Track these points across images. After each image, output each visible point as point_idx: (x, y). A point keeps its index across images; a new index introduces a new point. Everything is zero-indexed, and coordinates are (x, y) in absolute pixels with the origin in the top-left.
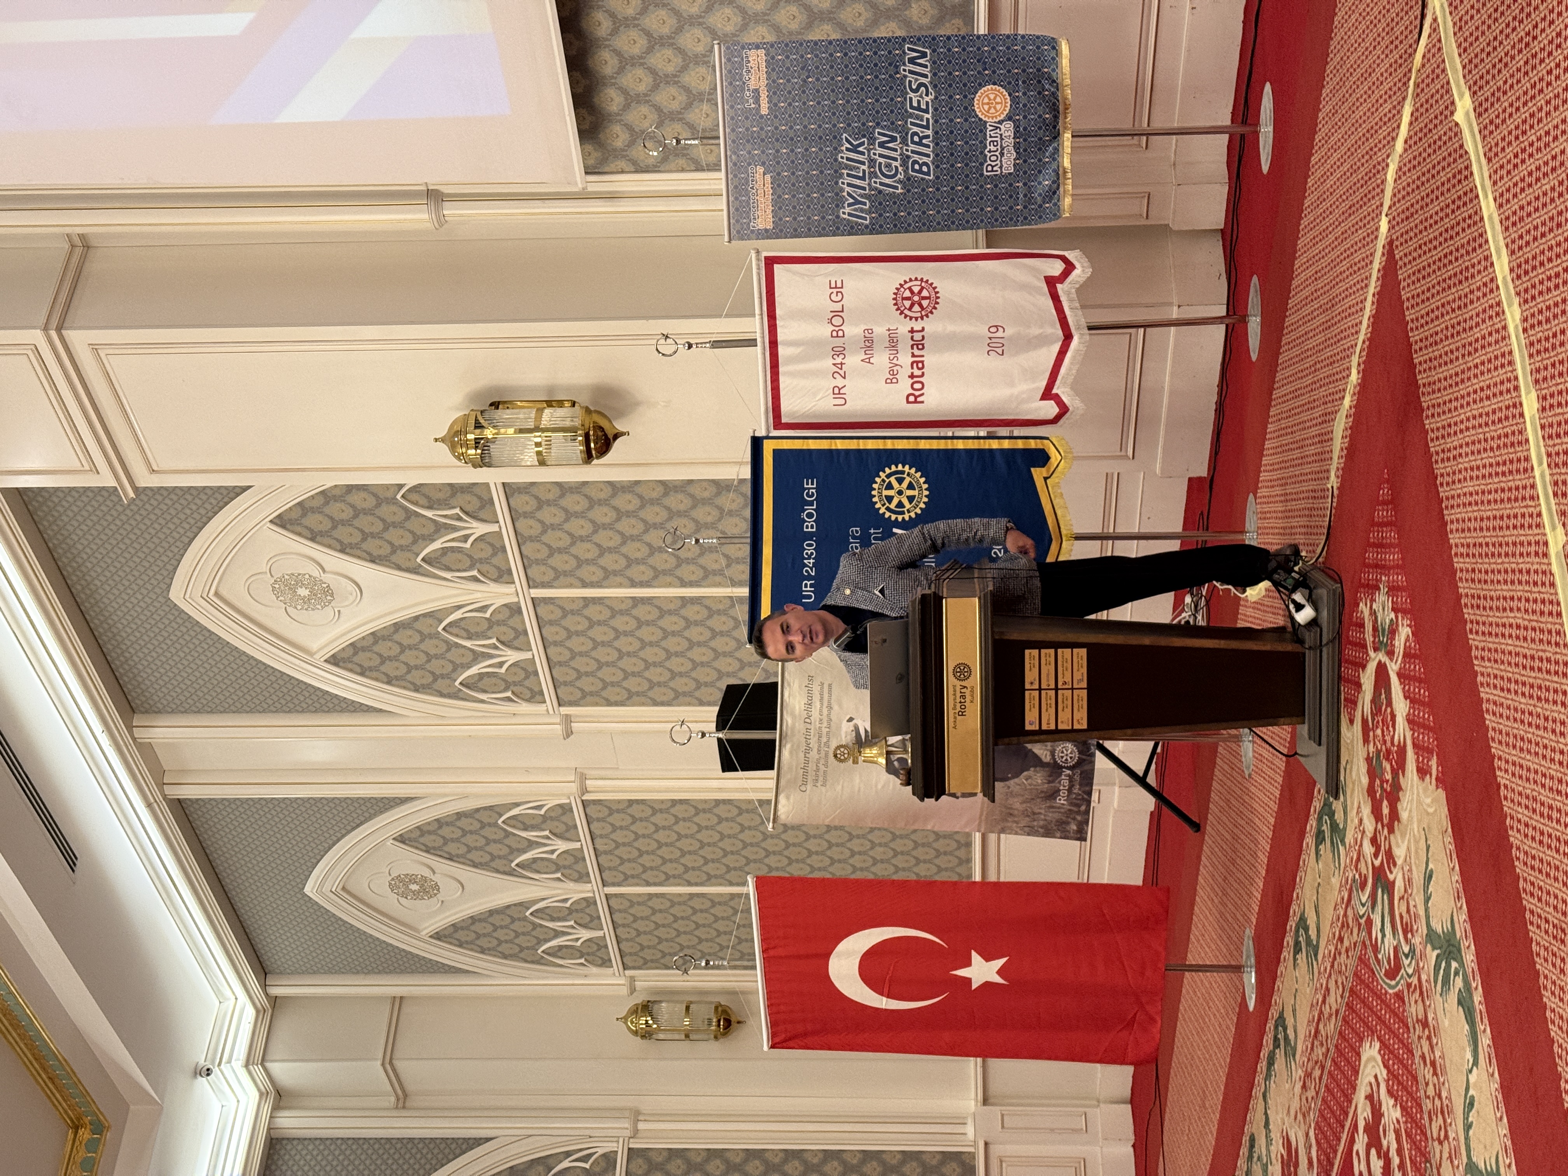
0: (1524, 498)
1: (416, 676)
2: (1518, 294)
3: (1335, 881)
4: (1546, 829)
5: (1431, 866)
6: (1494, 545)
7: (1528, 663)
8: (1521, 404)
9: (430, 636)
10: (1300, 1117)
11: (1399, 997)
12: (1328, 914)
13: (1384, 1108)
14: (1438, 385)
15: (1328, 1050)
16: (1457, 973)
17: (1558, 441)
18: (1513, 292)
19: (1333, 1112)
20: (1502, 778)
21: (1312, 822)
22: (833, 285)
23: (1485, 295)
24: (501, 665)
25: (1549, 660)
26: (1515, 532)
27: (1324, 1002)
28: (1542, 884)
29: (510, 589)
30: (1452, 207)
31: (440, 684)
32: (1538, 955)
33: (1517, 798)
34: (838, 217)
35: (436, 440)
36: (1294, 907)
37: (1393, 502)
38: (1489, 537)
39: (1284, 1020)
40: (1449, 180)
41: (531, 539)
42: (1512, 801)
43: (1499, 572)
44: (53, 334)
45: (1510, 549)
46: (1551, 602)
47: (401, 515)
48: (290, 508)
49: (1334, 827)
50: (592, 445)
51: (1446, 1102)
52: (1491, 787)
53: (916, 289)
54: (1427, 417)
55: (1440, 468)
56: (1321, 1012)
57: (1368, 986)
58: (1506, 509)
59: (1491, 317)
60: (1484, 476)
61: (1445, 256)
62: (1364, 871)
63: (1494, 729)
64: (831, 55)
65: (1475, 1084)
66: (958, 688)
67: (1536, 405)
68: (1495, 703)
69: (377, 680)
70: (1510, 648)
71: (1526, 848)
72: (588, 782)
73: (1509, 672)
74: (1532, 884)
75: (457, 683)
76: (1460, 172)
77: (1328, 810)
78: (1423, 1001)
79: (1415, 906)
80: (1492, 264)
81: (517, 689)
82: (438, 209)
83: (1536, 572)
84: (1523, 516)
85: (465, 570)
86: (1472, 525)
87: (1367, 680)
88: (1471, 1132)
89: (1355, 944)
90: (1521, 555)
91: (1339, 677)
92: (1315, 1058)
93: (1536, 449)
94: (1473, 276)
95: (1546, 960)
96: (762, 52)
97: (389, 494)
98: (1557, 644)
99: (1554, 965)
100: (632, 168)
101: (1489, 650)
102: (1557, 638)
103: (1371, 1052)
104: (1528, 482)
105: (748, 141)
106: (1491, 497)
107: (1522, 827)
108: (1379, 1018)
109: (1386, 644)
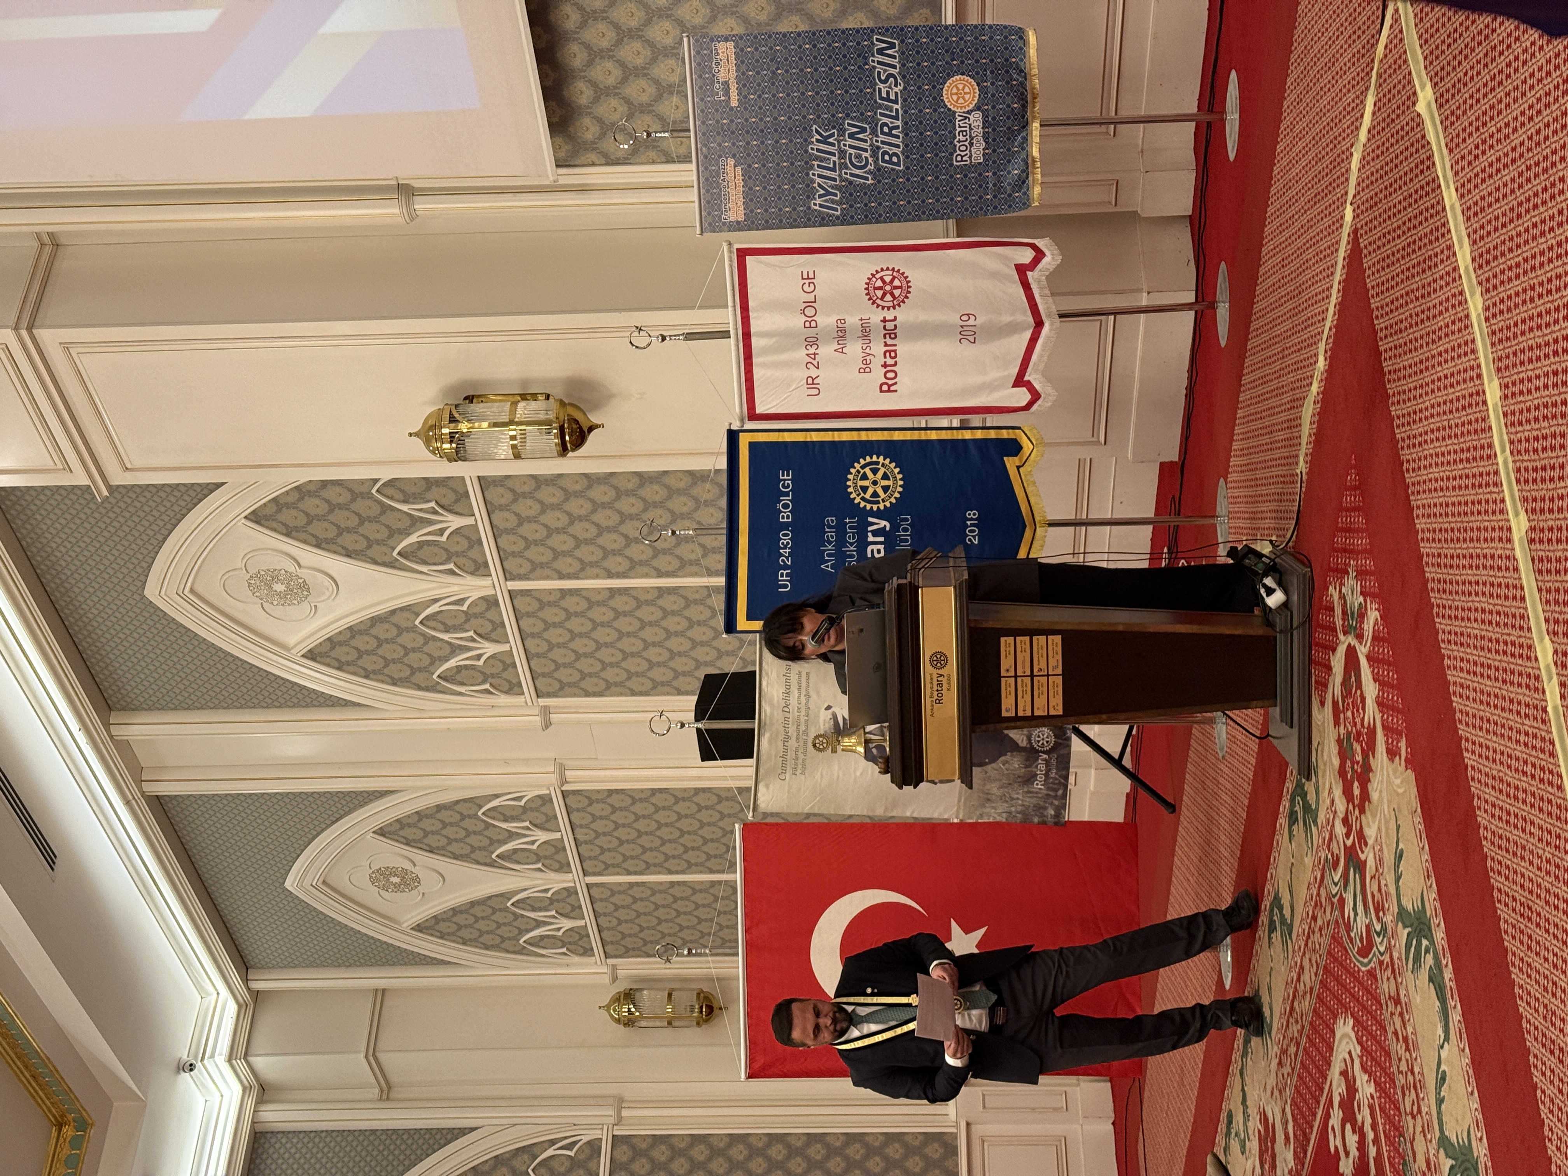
0: (1487, 485)
1: (393, 670)
2: (1480, 283)
3: (1308, 861)
4: (1512, 809)
5: (1401, 846)
6: (1459, 530)
7: (1493, 646)
8: (1484, 392)
9: (407, 630)
10: (1276, 1093)
11: (1372, 974)
12: (1302, 893)
13: (1358, 1083)
14: (1403, 372)
15: (1303, 1027)
16: (1427, 951)
17: (1520, 429)
18: (1475, 281)
19: (1308, 1088)
20: (1470, 759)
21: (1285, 803)
22: (805, 276)
23: (1447, 284)
24: (479, 657)
25: (1513, 644)
26: (1480, 518)
27: (1299, 979)
28: (1509, 863)
29: (487, 582)
30: (1415, 196)
31: (418, 678)
32: (1506, 932)
33: (1483, 779)
34: (809, 208)
35: (411, 435)
36: (1268, 886)
37: (1360, 487)
38: (1454, 523)
40: (1411, 170)
41: (507, 531)
42: (1480, 782)
43: (1464, 557)
44: (24, 333)
45: (1475, 534)
46: (1515, 587)
47: (376, 510)
48: (265, 504)
49: (1307, 808)
50: (567, 438)
51: (1418, 1077)
52: (1458, 769)
53: (888, 279)
54: (1393, 404)
55: (1406, 454)
56: (1296, 990)
57: (1341, 964)
58: (1470, 495)
59: (1453, 306)
60: (1449, 463)
61: (1409, 245)
62: (1336, 851)
63: (1461, 711)
64: (800, 47)
65: (1446, 1059)
66: (935, 676)
67: (1498, 394)
68: (1462, 686)
69: (354, 674)
70: (1476, 632)
71: (1493, 827)
72: (568, 773)
73: (1473, 655)
74: (1500, 863)
75: (435, 676)
76: (1422, 162)
77: (1300, 791)
78: (1395, 978)
79: (1386, 885)
80: (1454, 254)
81: (495, 681)
82: (409, 204)
83: (1500, 557)
84: (1487, 501)
85: (441, 564)
86: (1438, 510)
87: (1338, 662)
88: (1443, 1107)
89: (1328, 923)
90: (1486, 540)
91: (1310, 659)
92: (1290, 1035)
93: (1499, 436)
94: (1436, 265)
95: (1514, 937)
96: (731, 45)
97: (364, 489)
98: (1521, 628)
99: (1522, 942)
100: (603, 161)
101: (1456, 634)
102: (1521, 622)
103: (1345, 1029)
104: (1492, 469)
105: (718, 133)
106: (1455, 483)
107: (1489, 808)
108: (1353, 996)
109: (1355, 628)
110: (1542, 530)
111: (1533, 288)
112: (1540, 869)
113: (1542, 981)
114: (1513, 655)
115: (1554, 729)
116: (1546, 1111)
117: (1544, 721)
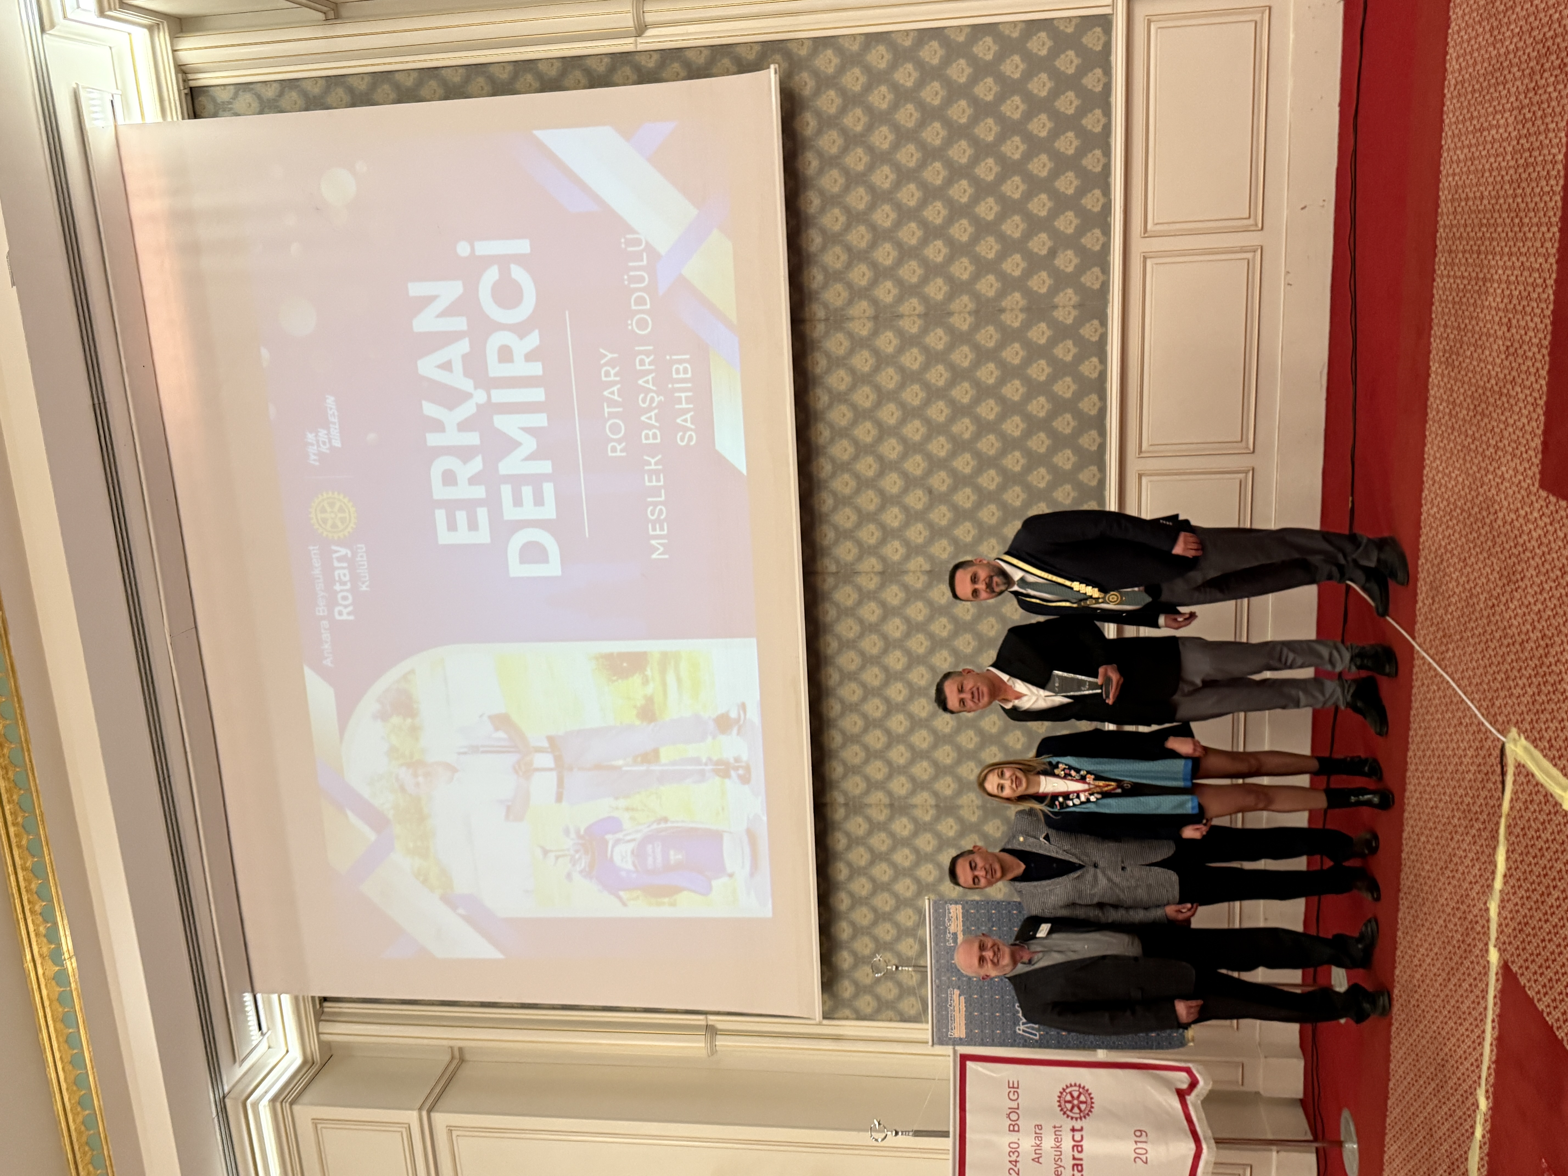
22: (1011, 1085)
34: (1015, 1032)
44: (424, 1113)
53: (1076, 1094)
82: (712, 1040)
96: (959, 907)
100: (854, 1016)
105: (948, 970)
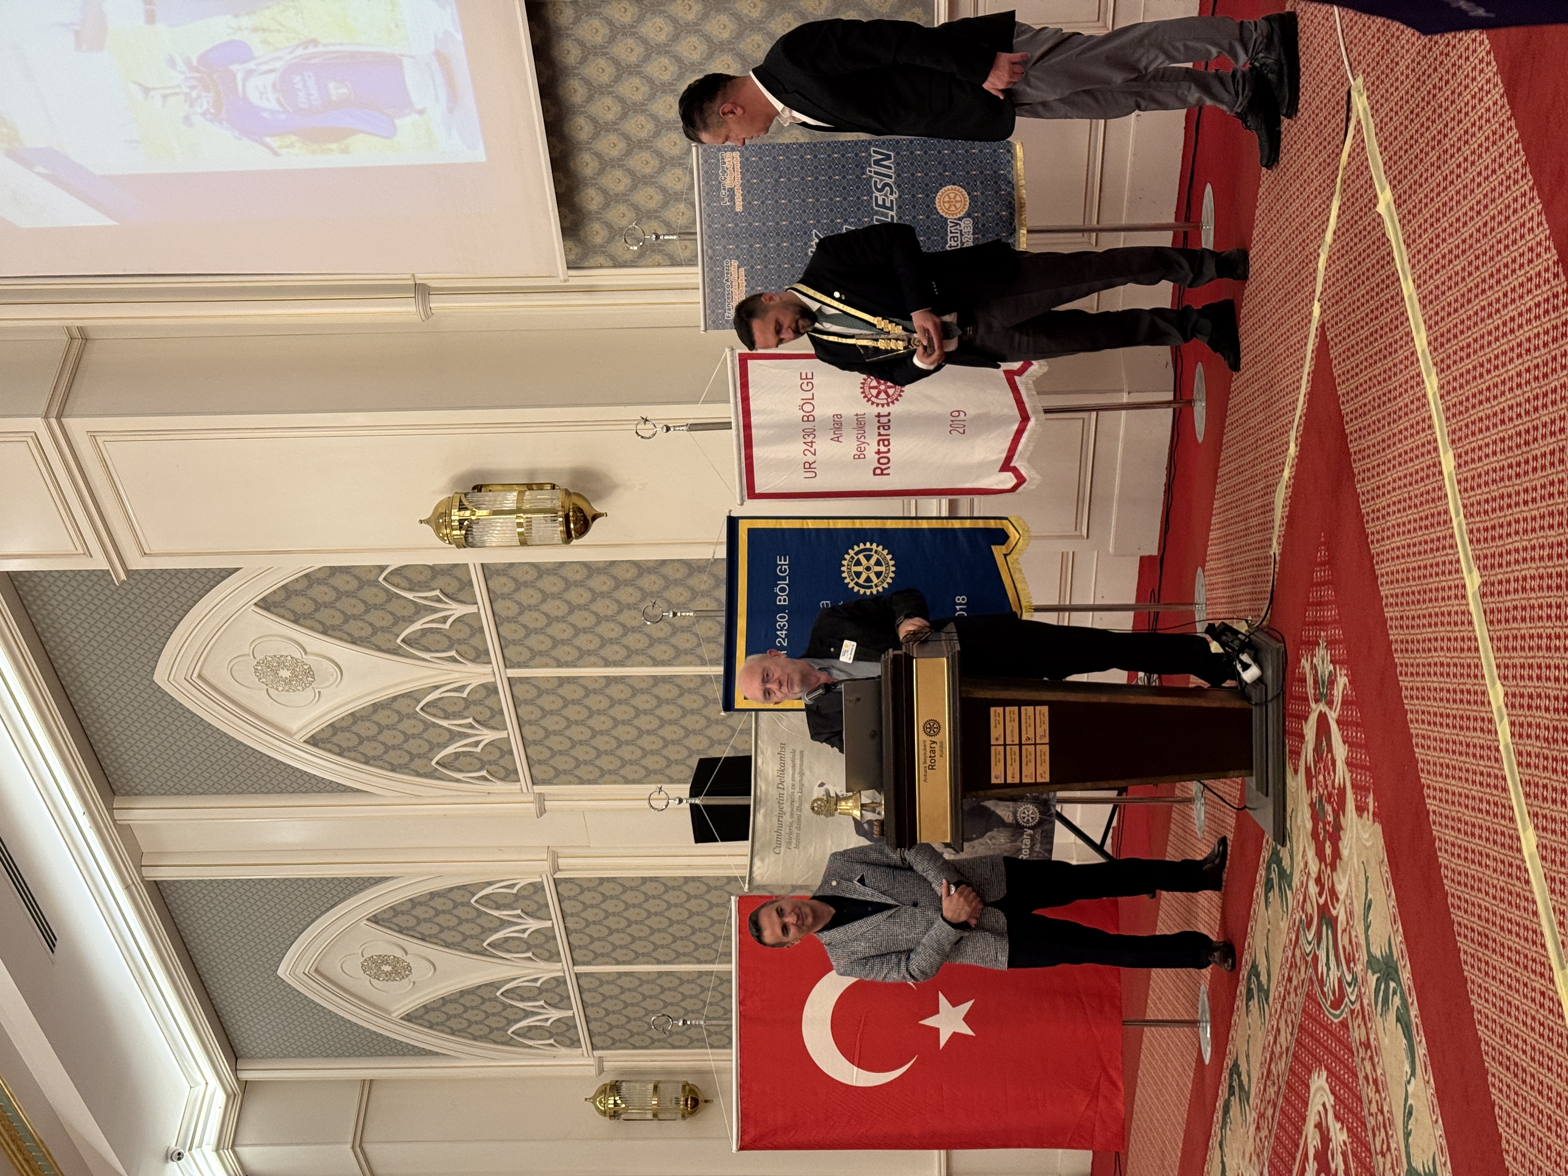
0: (1444, 548)
1: (393, 756)
2: (1435, 364)
3: (1284, 925)
4: (1469, 846)
5: (1370, 896)
6: (1419, 592)
7: (1451, 696)
8: (1440, 463)
9: (408, 716)
10: (1254, 1158)
11: (1344, 1024)
12: (1278, 957)
13: (1332, 1133)
14: (1367, 452)
15: (1280, 1088)
16: (1395, 993)
17: (1473, 493)
18: (1431, 363)
19: (1285, 1147)
20: (1431, 805)
21: (1262, 872)
22: (804, 377)
23: (1406, 367)
24: (477, 744)
25: (1469, 692)
26: (1438, 579)
27: (1275, 1042)
28: (1467, 896)
29: (487, 669)
30: (1376, 290)
31: (417, 764)
32: (1466, 963)
33: (1444, 821)
35: (421, 522)
36: (1246, 956)
37: (1330, 562)
38: (1414, 586)
39: (1238, 1067)
40: (1373, 266)
41: (508, 620)
42: (1440, 824)
43: (1424, 616)
44: (53, 421)
45: (1433, 595)
46: (1470, 639)
47: (382, 597)
48: (275, 592)
49: (1282, 874)
50: (572, 526)
51: (1387, 1115)
52: (1421, 815)
54: (1359, 481)
55: (1370, 528)
56: (1273, 1052)
57: (1315, 1020)
58: (1429, 559)
59: (1412, 387)
60: (1409, 531)
61: (1371, 334)
62: (1310, 911)
63: (1423, 761)
65: (1413, 1095)
66: (928, 743)
67: (1453, 463)
68: (1423, 737)
69: (354, 760)
70: (1436, 685)
71: (1453, 866)
72: (560, 861)
73: (1434, 706)
74: (1459, 898)
75: (433, 763)
76: (1383, 258)
77: (1276, 858)
78: (1365, 1024)
79: (1356, 936)
80: (1413, 339)
81: (492, 768)
82: (425, 301)
83: (1456, 613)
84: (1444, 563)
85: (443, 651)
86: (1400, 576)
87: (1310, 730)
88: (1410, 1139)
89: (1303, 981)
90: (1443, 599)
91: (1284, 731)
92: (1268, 1098)
93: (1454, 502)
94: (1396, 351)
95: (1473, 966)
96: (737, 155)
97: (372, 577)
98: (1476, 676)
99: (1479, 970)
100: (611, 263)
101: (1418, 689)
102: (1475, 672)
103: (1319, 1082)
104: (1447, 533)
105: (723, 236)
106: (1416, 549)
107: (1449, 848)
108: (1326, 1048)
109: (1326, 695)
110: (1493, 584)
111: (1482, 365)
112: (1494, 898)
113: (1499, 1003)
114: (1469, 702)
115: (1506, 767)
116: (1504, 1125)
117: (1496, 760)
